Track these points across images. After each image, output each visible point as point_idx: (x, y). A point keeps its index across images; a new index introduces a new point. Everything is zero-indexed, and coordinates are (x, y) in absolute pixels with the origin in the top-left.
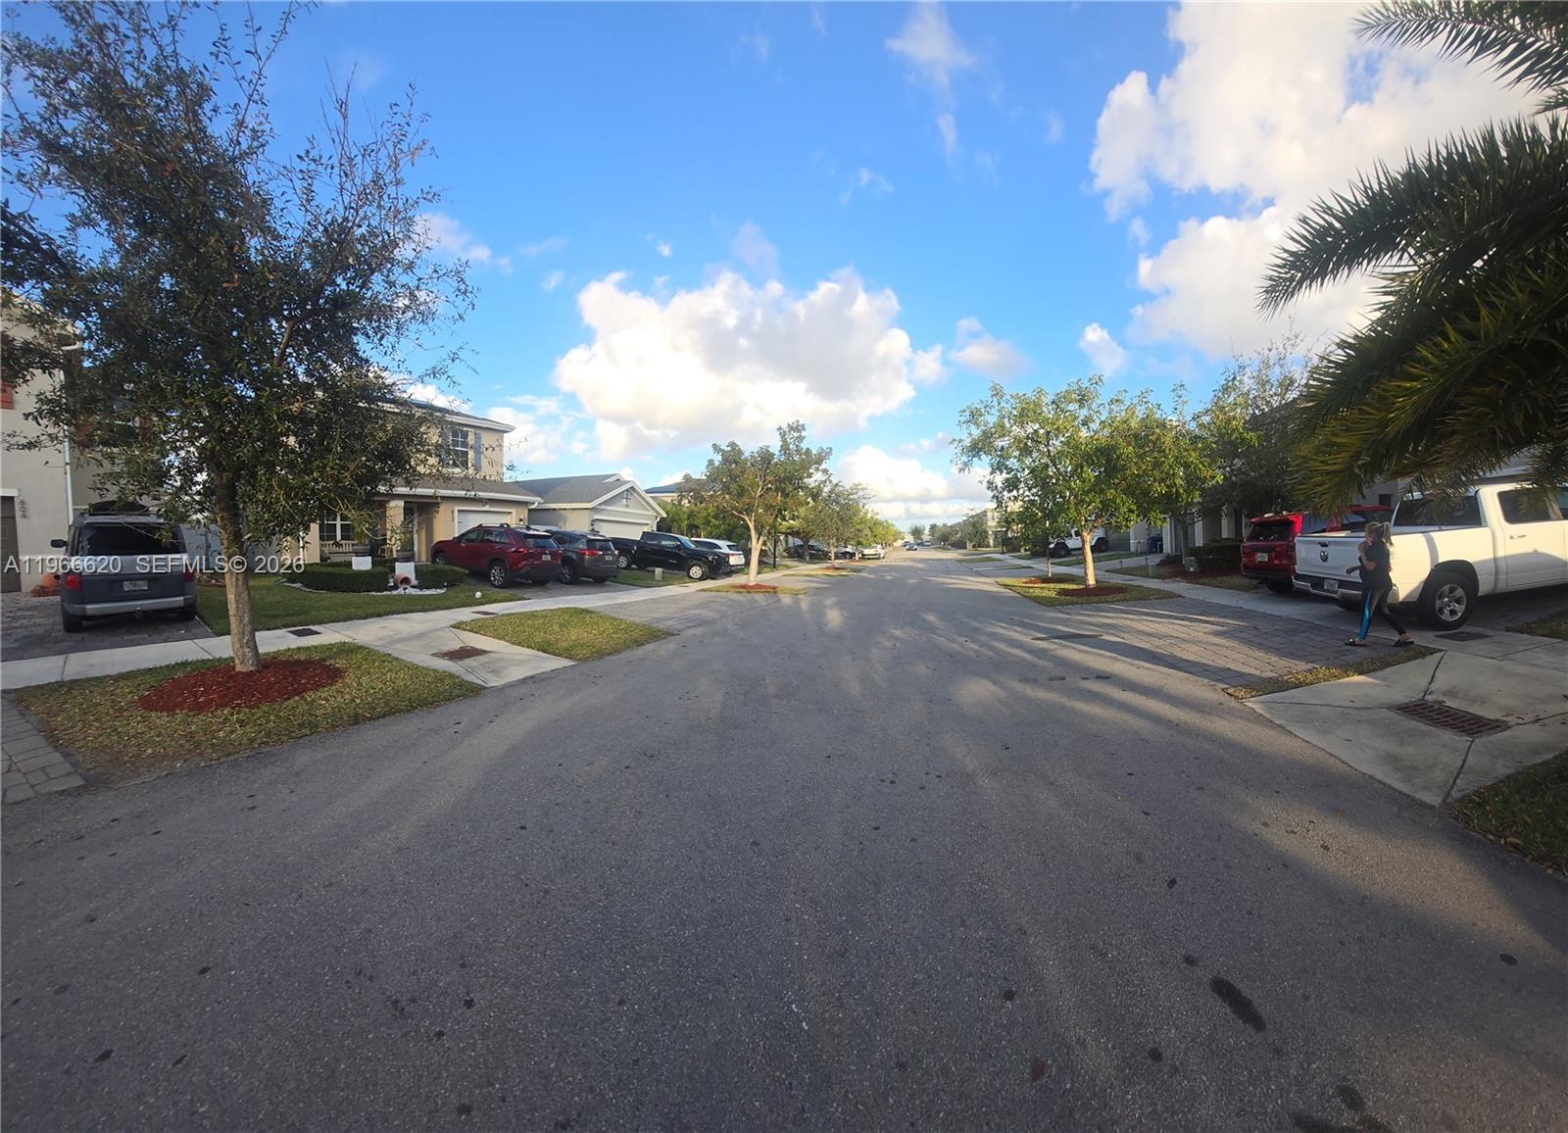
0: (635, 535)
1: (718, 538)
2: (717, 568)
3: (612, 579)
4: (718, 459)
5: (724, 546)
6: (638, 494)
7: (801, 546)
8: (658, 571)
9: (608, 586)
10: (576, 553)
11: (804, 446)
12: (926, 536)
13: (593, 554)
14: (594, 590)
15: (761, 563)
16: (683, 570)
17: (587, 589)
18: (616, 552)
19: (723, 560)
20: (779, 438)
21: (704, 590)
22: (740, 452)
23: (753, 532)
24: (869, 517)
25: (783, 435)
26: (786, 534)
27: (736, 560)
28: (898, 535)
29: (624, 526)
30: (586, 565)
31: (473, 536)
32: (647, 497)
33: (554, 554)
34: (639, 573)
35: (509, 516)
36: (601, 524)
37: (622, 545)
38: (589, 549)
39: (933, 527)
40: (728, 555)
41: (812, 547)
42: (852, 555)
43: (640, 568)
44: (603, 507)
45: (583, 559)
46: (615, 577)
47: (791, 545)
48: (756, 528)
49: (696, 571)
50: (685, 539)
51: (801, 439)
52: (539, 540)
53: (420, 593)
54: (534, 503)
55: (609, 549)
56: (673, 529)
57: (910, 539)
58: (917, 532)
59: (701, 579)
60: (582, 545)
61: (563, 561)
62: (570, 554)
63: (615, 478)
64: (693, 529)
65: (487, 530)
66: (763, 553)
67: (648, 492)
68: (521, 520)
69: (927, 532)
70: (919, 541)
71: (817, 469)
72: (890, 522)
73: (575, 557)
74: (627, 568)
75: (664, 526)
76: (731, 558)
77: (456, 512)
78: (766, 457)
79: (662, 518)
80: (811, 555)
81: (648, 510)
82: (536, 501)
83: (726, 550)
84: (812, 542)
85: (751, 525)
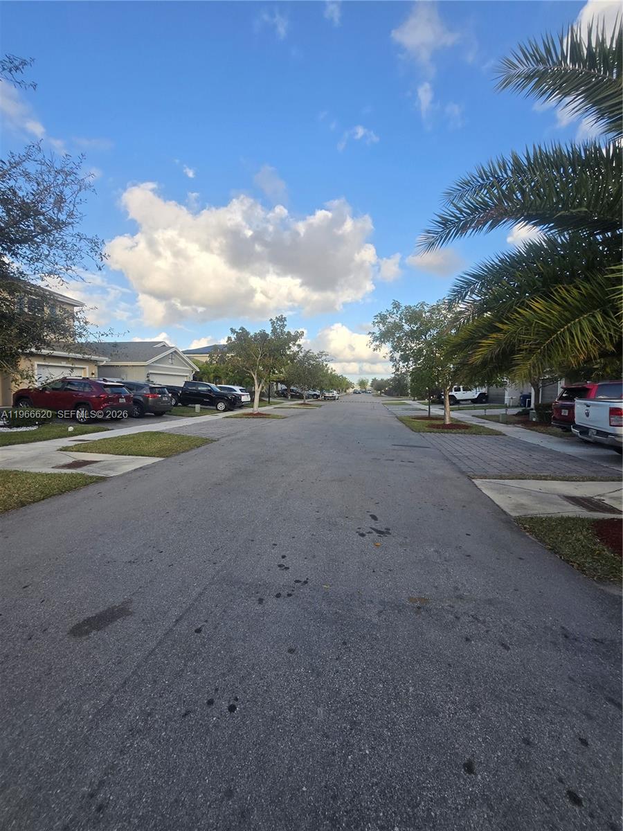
0: (180, 383)
1: (234, 385)
2: (233, 403)
3: (168, 412)
4: (233, 337)
5: (237, 389)
6: (179, 355)
7: (286, 390)
8: (198, 406)
9: (164, 417)
10: (143, 397)
11: (286, 330)
12: (368, 387)
13: (154, 397)
14: (155, 420)
15: (260, 400)
16: (213, 405)
17: (151, 420)
18: (170, 395)
19: (238, 398)
20: (271, 325)
21: (227, 417)
22: (248, 333)
23: (256, 381)
24: (329, 371)
25: (273, 323)
26: (277, 382)
27: (246, 398)
28: (349, 385)
29: (172, 377)
30: (150, 404)
31: (59, 386)
32: (185, 356)
33: (127, 398)
34: (185, 409)
35: (83, 371)
36: (154, 376)
37: (172, 390)
38: (151, 393)
39: (374, 380)
40: (241, 395)
41: (292, 391)
42: (318, 396)
43: (184, 405)
44: (155, 364)
45: (148, 401)
46: (170, 411)
47: (279, 389)
48: (258, 379)
49: (221, 406)
50: (213, 385)
51: (284, 326)
52: (113, 389)
53: (10, 430)
54: (103, 361)
55: (165, 393)
56: (204, 379)
57: (358, 388)
58: (362, 383)
59: (224, 411)
60: (145, 391)
61: (134, 402)
62: (137, 397)
63: (162, 344)
64: (217, 379)
65: (70, 382)
66: (262, 395)
67: (184, 352)
68: (93, 374)
69: (369, 384)
70: (364, 390)
71: (294, 344)
72: (344, 376)
73: (142, 399)
74: (176, 405)
75: (197, 377)
76: (243, 397)
77: (36, 366)
78: (263, 335)
79: (197, 372)
80: (292, 396)
81: (187, 367)
82: (105, 361)
83: (240, 393)
84: (292, 388)
85: (255, 377)
